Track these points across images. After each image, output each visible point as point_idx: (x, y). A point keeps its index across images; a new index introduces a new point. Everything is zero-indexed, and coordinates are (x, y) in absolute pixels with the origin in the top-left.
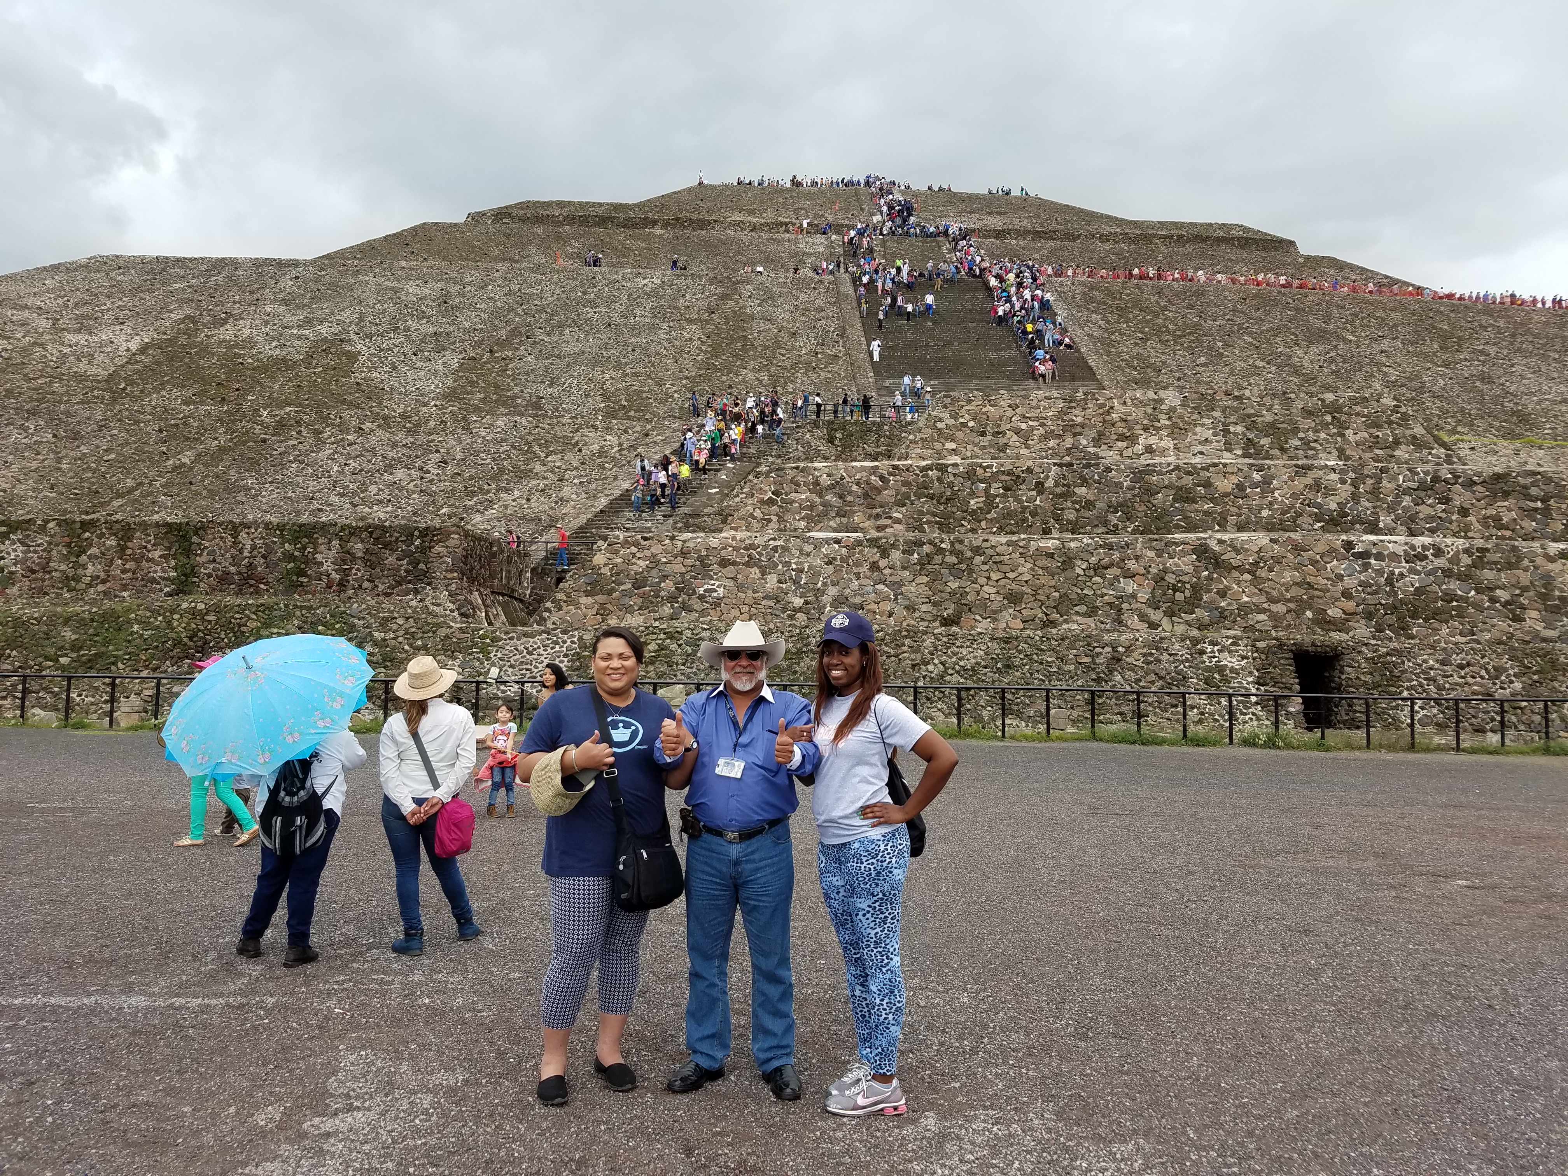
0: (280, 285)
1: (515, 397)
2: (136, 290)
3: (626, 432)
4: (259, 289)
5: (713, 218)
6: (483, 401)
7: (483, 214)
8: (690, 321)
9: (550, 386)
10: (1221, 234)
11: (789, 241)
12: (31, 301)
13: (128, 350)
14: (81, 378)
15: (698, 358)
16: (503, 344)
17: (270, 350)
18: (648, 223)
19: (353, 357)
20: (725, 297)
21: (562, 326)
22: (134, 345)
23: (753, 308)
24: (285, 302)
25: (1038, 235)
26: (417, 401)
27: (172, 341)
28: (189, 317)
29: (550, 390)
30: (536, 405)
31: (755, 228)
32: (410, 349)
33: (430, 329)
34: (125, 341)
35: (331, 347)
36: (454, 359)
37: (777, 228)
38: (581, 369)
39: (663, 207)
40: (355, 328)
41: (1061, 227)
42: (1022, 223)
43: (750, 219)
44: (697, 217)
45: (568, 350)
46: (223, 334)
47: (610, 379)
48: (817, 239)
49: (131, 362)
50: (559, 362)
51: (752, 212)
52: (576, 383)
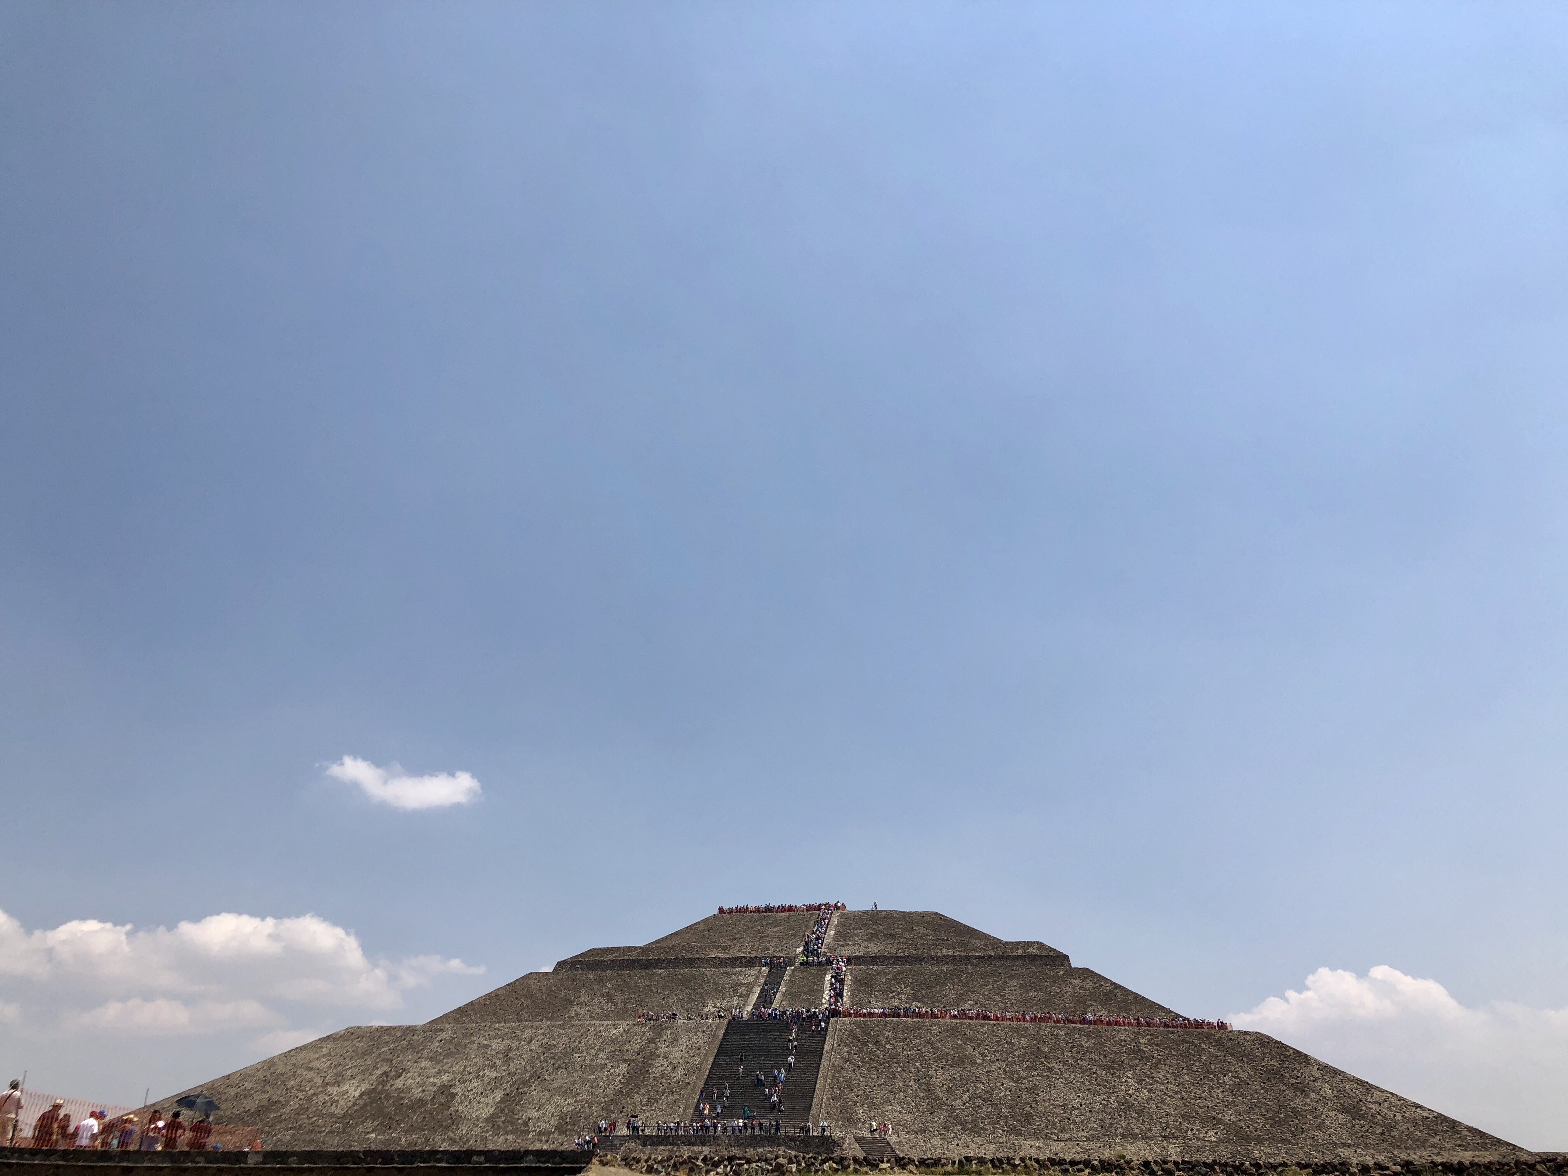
0: (432, 1047)
1: (518, 1119)
2: (364, 1054)
3: (554, 1143)
4: (422, 1049)
5: (698, 956)
6: (503, 1122)
7: (564, 962)
8: (625, 1061)
9: (537, 1111)
10: (1021, 952)
11: (735, 974)
12: (315, 1064)
13: (354, 1097)
14: (332, 1115)
15: (617, 1088)
16: (526, 1083)
17: (417, 1093)
18: (658, 963)
19: (454, 1095)
21: (559, 1067)
22: (357, 1094)
23: (663, 1049)
24: (431, 1059)
25: (897, 960)
26: (474, 1124)
27: (375, 1090)
28: (385, 1073)
29: (536, 1113)
30: (526, 1124)
31: (722, 963)
32: (480, 1090)
33: (494, 1075)
34: (353, 1090)
35: (445, 1090)
36: (499, 1095)
37: (735, 961)
38: (556, 1098)
39: (672, 948)
40: (459, 1076)
41: (915, 952)
42: (891, 949)
43: (720, 955)
44: (689, 955)
45: (556, 1085)
46: (399, 1083)
47: (568, 1105)
48: (754, 971)
49: (354, 1105)
50: (547, 1094)
51: (725, 949)
52: (551, 1108)
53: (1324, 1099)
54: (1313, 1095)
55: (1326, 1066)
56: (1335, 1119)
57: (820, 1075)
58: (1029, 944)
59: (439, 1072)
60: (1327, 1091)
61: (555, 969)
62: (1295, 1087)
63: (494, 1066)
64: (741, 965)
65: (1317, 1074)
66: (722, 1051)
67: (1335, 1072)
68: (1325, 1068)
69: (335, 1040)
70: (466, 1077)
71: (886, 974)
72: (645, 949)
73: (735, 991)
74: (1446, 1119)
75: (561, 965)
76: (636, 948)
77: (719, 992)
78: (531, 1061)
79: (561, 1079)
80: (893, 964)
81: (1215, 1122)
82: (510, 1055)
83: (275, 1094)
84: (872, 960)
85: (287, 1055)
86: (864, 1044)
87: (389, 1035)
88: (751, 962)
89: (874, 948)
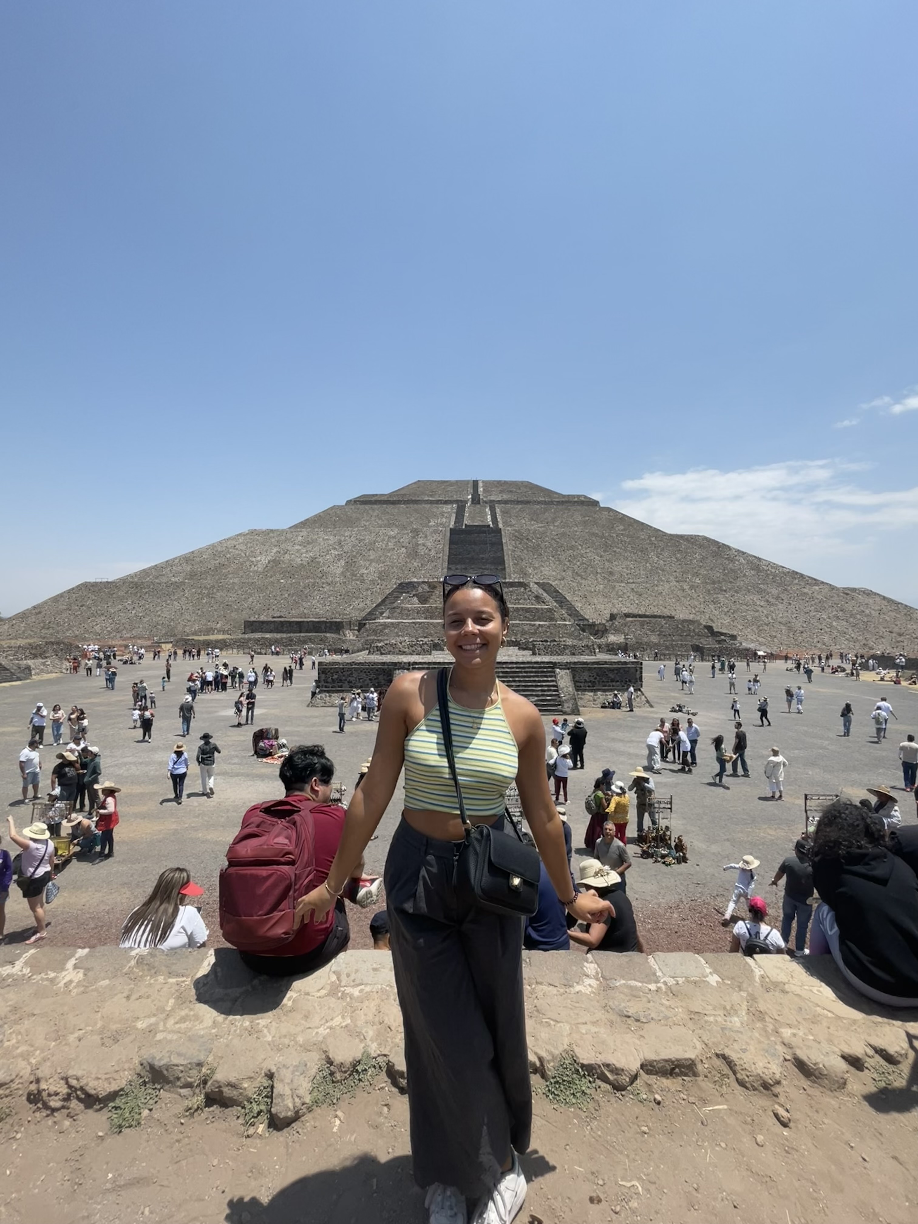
7: (351, 501)
8: (403, 547)
10: (576, 499)
11: (440, 508)
12: (238, 547)
13: (265, 563)
14: (257, 571)
15: (403, 559)
16: (355, 557)
17: (299, 561)
18: (398, 502)
19: (319, 562)
20: (414, 537)
21: (369, 550)
22: (266, 561)
23: (421, 541)
24: (300, 545)
25: (518, 502)
27: (275, 559)
28: (278, 551)
30: (362, 575)
31: (431, 502)
32: (332, 560)
33: (337, 553)
34: (264, 560)
35: (313, 559)
36: (343, 562)
37: (438, 502)
38: (374, 564)
39: (405, 495)
40: (318, 554)
41: (525, 499)
42: (514, 497)
43: (431, 499)
44: (413, 499)
45: (371, 558)
46: (287, 556)
47: (381, 567)
48: (450, 506)
49: (267, 566)
50: (369, 563)
51: (431, 496)
52: (372, 569)
53: (741, 564)
54: (737, 563)
55: (738, 550)
56: (750, 573)
57: (505, 554)
58: (579, 496)
59: (307, 551)
60: (742, 560)
61: (346, 504)
62: (728, 559)
63: (335, 549)
64: (441, 503)
65: (736, 554)
66: (452, 542)
67: (744, 553)
68: (738, 551)
69: (244, 535)
70: (323, 554)
71: (515, 509)
72: (390, 495)
73: (443, 515)
74: (797, 573)
75: (349, 502)
76: (386, 495)
77: (435, 516)
78: (354, 546)
79: (372, 555)
80: (517, 504)
81: (697, 575)
82: (342, 544)
83: (223, 560)
84: (506, 502)
85: (220, 542)
86: (522, 539)
87: (273, 533)
88: (446, 502)
89: (505, 497)
